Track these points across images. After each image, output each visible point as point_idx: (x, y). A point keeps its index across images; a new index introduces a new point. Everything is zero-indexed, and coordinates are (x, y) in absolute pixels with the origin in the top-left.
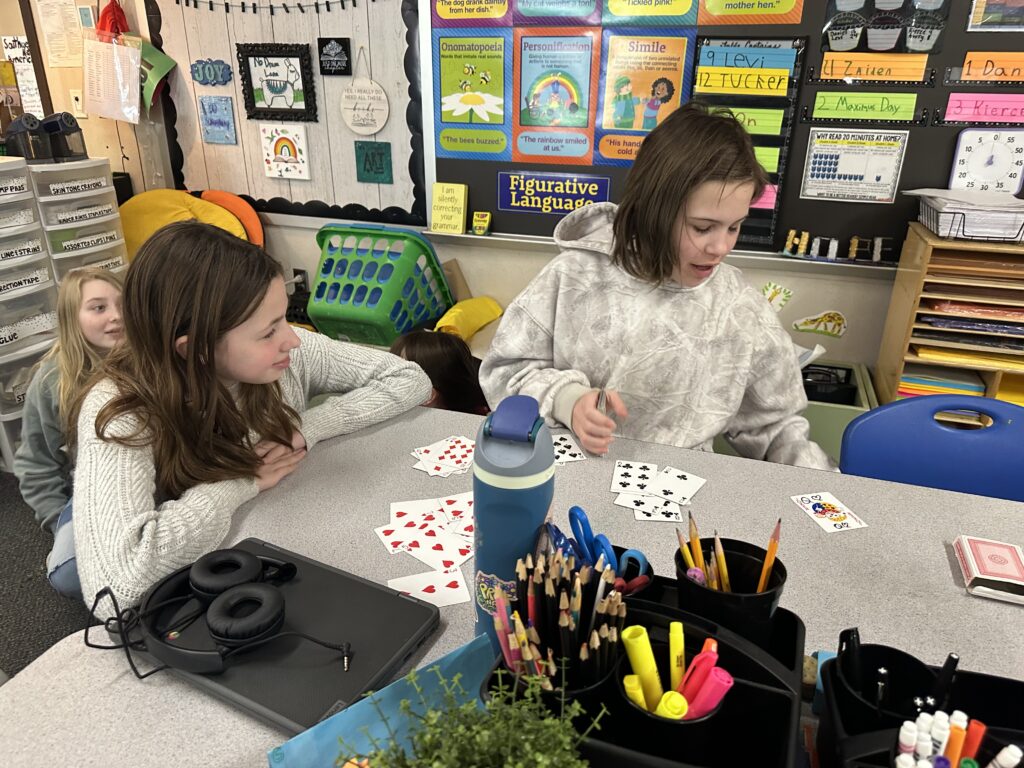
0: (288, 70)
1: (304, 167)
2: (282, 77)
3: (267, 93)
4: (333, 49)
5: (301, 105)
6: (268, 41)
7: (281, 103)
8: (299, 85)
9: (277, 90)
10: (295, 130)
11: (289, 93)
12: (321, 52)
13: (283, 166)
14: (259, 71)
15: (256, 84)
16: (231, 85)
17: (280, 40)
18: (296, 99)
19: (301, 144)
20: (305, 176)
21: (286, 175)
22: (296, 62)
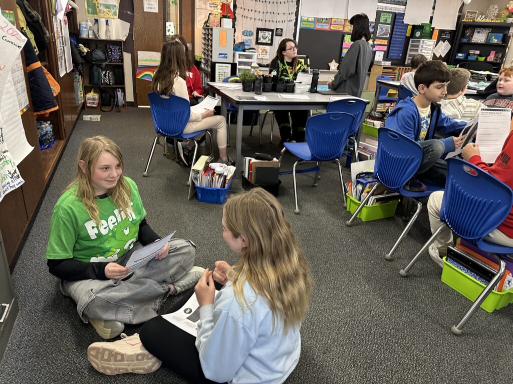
0: (268, 34)
1: (268, 56)
2: (266, 36)
3: (262, 39)
4: (279, 31)
5: (270, 42)
6: (264, 27)
7: (264, 41)
8: (270, 38)
9: (264, 38)
10: (267, 47)
11: (267, 39)
12: (276, 31)
13: (263, 56)
14: (261, 34)
15: (259, 37)
16: (252, 36)
17: (266, 28)
18: (268, 41)
19: (268, 51)
20: (268, 58)
21: (263, 58)
22: (270, 33)
